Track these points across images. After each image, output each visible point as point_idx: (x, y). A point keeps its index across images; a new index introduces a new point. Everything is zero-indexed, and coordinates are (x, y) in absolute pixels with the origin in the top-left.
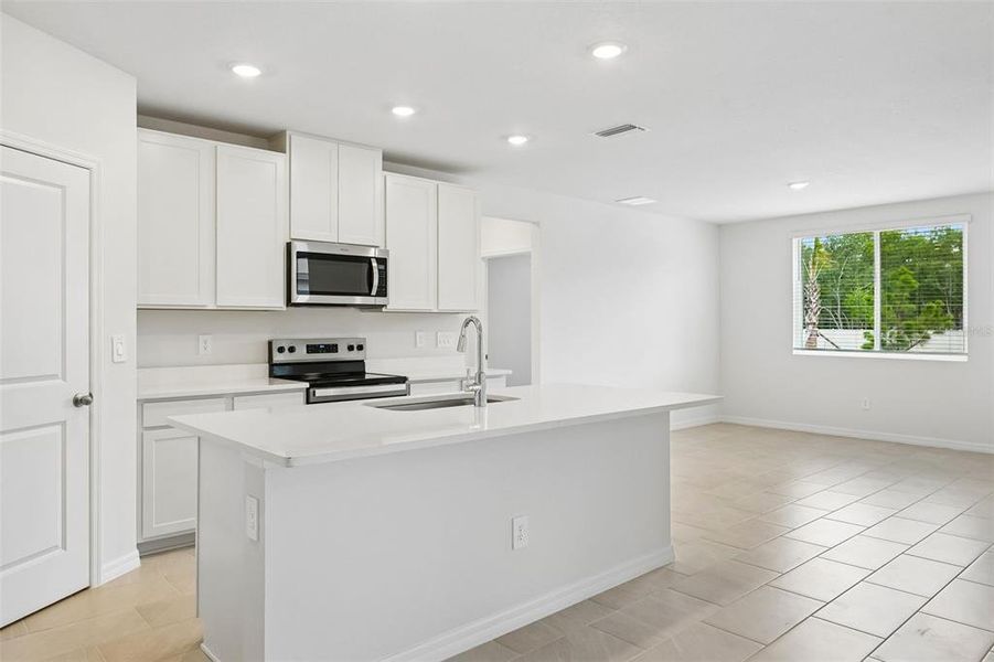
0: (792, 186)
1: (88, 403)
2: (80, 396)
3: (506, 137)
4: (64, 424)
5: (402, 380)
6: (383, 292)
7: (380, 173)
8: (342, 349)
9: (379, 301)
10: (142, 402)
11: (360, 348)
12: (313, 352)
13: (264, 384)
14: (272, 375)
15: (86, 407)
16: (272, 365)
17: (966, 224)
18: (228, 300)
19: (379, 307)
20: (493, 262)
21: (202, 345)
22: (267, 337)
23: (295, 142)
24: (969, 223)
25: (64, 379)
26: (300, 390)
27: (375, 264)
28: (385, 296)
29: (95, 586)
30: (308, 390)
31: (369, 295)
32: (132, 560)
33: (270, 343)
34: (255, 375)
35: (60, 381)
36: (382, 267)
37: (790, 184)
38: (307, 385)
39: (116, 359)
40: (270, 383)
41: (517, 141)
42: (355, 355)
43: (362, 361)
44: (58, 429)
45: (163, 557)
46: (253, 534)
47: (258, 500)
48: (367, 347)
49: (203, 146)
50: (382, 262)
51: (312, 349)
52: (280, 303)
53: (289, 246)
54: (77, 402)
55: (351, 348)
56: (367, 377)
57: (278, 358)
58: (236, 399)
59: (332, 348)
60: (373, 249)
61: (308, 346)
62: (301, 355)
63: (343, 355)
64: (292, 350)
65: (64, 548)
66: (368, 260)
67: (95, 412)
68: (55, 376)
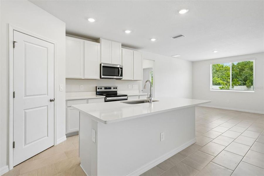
0: (214, 52)
1: (53, 101)
2: (51, 99)
3: (151, 39)
4: (47, 106)
5: (126, 96)
6: (122, 75)
7: (121, 48)
8: (112, 88)
9: (121, 77)
10: (67, 101)
11: (116, 88)
12: (106, 89)
13: (95, 96)
14: (96, 94)
15: (53, 102)
16: (97, 92)
17: (254, 60)
18: (87, 77)
19: (120, 79)
20: (144, 69)
21: (81, 87)
22: (96, 86)
23: (102, 41)
24: (255, 60)
25: (48, 95)
26: (103, 98)
27: (120, 69)
28: (122, 76)
29: (55, 145)
30: (105, 98)
31: (119, 76)
32: (65, 138)
33: (96, 87)
34: (93, 94)
35: (47, 96)
36: (121, 70)
37: (213, 51)
38: (105, 97)
39: (61, 90)
40: (96, 96)
41: (153, 40)
42: (115, 90)
43: (117, 91)
44: (46, 107)
45: (72, 137)
46: (94, 140)
47: (96, 131)
48: (118, 88)
49: (81, 41)
50: (122, 68)
51: (106, 88)
52: (99, 78)
53: (101, 64)
54: (51, 101)
55: (114, 88)
56: (118, 95)
57: (98, 90)
58: (89, 100)
59: (110, 88)
60: (119, 66)
61: (105, 88)
62: (103, 90)
63: (112, 90)
64: (101, 88)
65: (48, 136)
66: (118, 68)
67: (55, 103)
68: (45, 94)
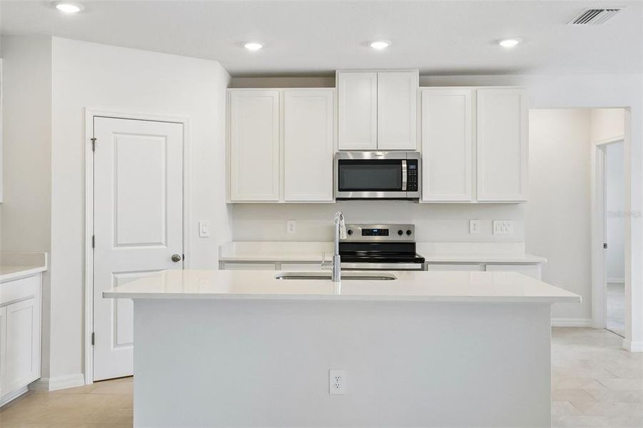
2: (176, 256)
5: (419, 261)
6: (414, 188)
7: (417, 89)
8: (393, 233)
9: (413, 194)
11: (409, 233)
12: (367, 235)
15: (181, 262)
18: (293, 197)
19: (413, 200)
21: (289, 227)
25: (167, 246)
27: (404, 165)
28: (417, 190)
35: (164, 246)
36: (413, 167)
39: (202, 235)
42: (404, 238)
43: (412, 243)
48: (415, 232)
50: (413, 163)
51: (366, 232)
52: (331, 198)
55: (400, 233)
59: (384, 232)
61: (363, 230)
62: (358, 237)
63: (393, 237)
64: (350, 232)
66: (397, 162)
68: (161, 244)
